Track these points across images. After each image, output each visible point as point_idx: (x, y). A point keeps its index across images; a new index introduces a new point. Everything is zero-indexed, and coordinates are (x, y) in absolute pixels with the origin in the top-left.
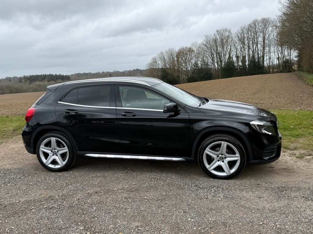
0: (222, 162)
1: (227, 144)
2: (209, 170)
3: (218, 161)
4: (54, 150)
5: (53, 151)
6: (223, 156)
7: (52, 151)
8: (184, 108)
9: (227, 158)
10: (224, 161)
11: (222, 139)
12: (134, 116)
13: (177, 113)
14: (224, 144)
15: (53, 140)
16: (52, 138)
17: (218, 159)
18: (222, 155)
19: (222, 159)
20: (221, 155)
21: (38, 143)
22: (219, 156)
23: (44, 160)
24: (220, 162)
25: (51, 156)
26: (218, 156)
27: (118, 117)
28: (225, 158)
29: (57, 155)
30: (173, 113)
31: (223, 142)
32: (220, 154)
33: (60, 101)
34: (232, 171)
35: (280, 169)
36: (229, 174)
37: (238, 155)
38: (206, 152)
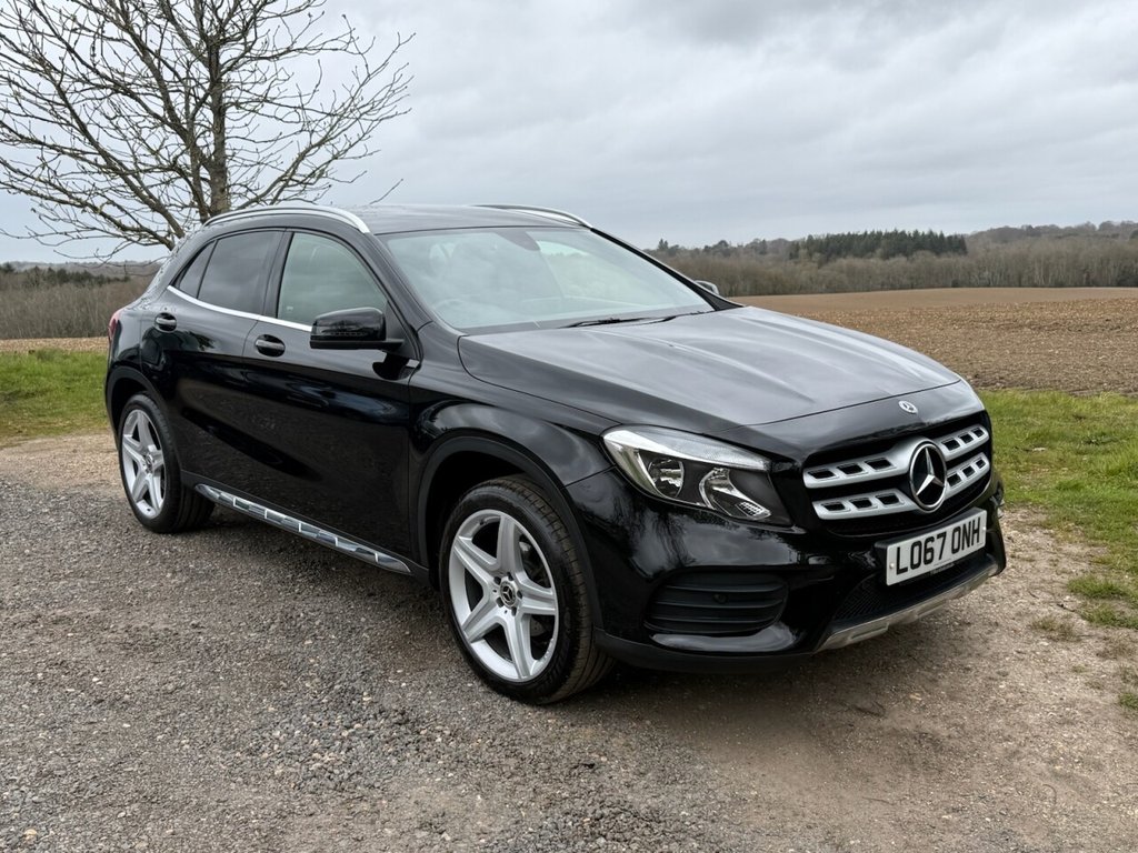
0: (510, 611)
2: (468, 635)
3: (501, 604)
6: (513, 583)
8: (415, 333)
9: (525, 599)
10: (518, 608)
11: (500, 500)
12: (279, 352)
14: (506, 527)
15: (140, 417)
16: (139, 412)
17: (497, 595)
19: (509, 597)
20: (507, 579)
22: (502, 581)
23: (131, 478)
24: (504, 608)
25: (142, 475)
28: (521, 595)
30: (382, 356)
31: (504, 516)
34: (535, 667)
35: (895, 733)
36: (524, 678)
37: (551, 593)
38: (455, 548)
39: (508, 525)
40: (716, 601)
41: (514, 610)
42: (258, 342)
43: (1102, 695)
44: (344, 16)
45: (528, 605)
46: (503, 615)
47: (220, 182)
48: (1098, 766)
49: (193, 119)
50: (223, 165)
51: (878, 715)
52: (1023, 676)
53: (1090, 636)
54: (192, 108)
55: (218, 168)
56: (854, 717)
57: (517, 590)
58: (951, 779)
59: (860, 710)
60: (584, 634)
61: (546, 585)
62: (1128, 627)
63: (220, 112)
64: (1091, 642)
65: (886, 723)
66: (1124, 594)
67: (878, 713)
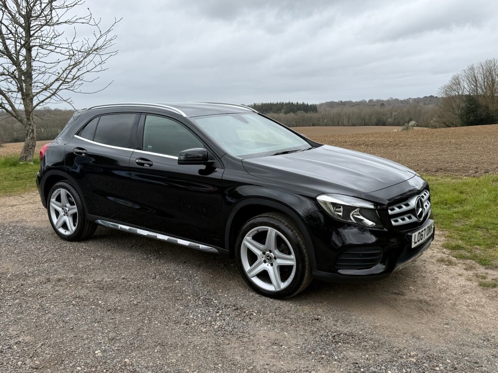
0: (269, 265)
1: (276, 232)
2: (249, 275)
3: (265, 262)
4: (65, 208)
6: (272, 254)
7: (63, 209)
8: (220, 159)
9: (278, 259)
10: (274, 264)
11: (268, 223)
12: (151, 165)
14: (271, 233)
15: (63, 192)
16: (61, 189)
17: (263, 259)
18: (270, 251)
19: (270, 260)
20: (268, 252)
21: (49, 195)
22: (266, 253)
23: (55, 220)
24: (267, 264)
25: (61, 217)
26: (264, 253)
27: (130, 166)
28: (275, 258)
29: (68, 216)
31: (270, 229)
32: (266, 250)
34: (283, 285)
35: (411, 301)
36: (278, 290)
37: (293, 256)
38: (245, 242)
39: (272, 232)
40: (360, 257)
41: (272, 265)
42: (137, 161)
43: (472, 283)
44: (88, 9)
45: (280, 262)
46: (267, 266)
47: (29, 81)
48: (483, 306)
49: (19, 52)
50: (31, 73)
51: (402, 295)
52: (443, 278)
53: (459, 263)
54: (18, 48)
55: (28, 74)
56: (395, 296)
57: (273, 256)
58: (439, 315)
59: (395, 293)
60: (307, 271)
61: (290, 253)
62: (469, 259)
63: (29, 50)
64: (460, 265)
65: (406, 297)
66: (463, 248)
67: (402, 294)
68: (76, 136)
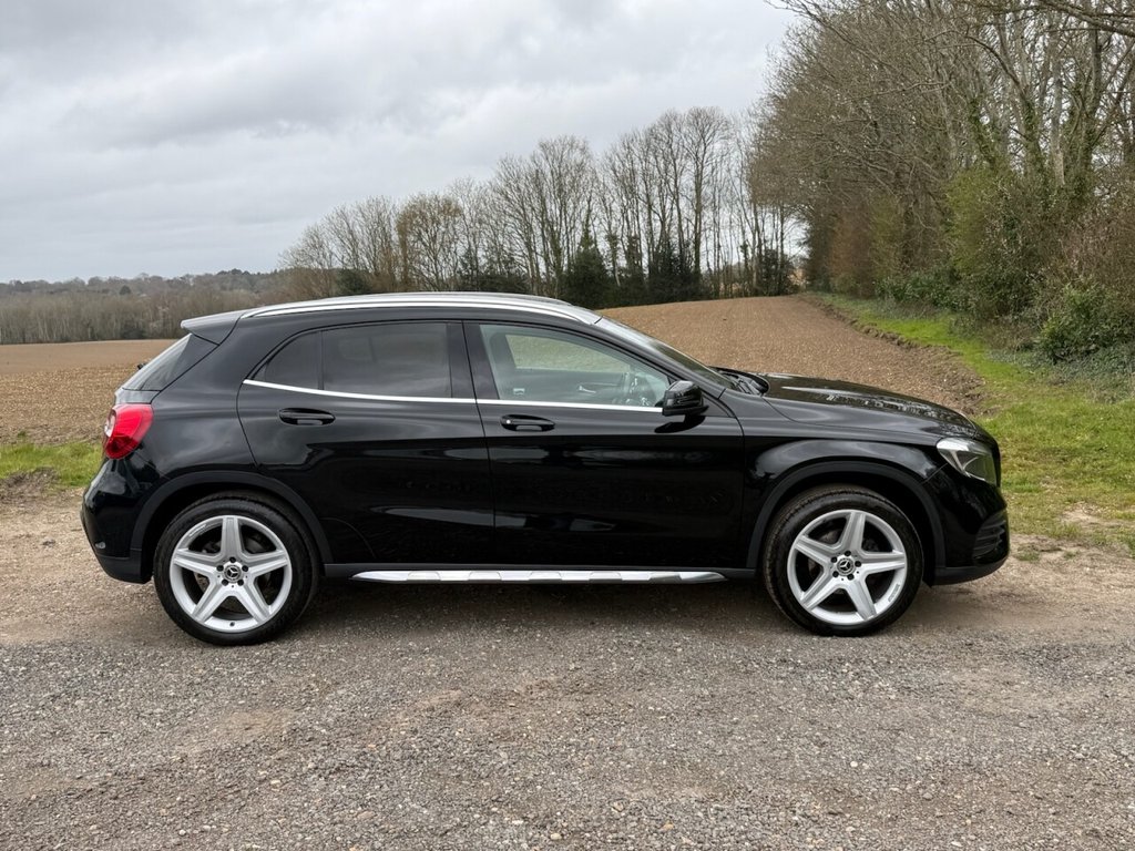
0: (846, 578)
1: (867, 517)
2: (807, 607)
3: (837, 574)
4: (229, 563)
5: (225, 566)
6: (850, 557)
7: (220, 568)
8: (718, 399)
9: (863, 565)
10: (855, 574)
11: (853, 502)
12: (545, 428)
13: (695, 417)
15: (230, 523)
17: (833, 570)
18: (848, 553)
19: (846, 569)
20: (843, 556)
21: (166, 538)
22: (839, 558)
23: (188, 606)
24: (840, 577)
25: (217, 588)
26: (834, 560)
27: (488, 435)
28: (858, 564)
29: (241, 583)
30: (681, 418)
31: (854, 512)
32: (840, 554)
33: (252, 379)
34: (881, 607)
36: (871, 617)
37: (899, 552)
38: (796, 546)
41: (851, 577)
42: (508, 422)
45: (868, 568)
46: (840, 582)
57: (855, 561)
61: (892, 549)
68: (247, 382)
